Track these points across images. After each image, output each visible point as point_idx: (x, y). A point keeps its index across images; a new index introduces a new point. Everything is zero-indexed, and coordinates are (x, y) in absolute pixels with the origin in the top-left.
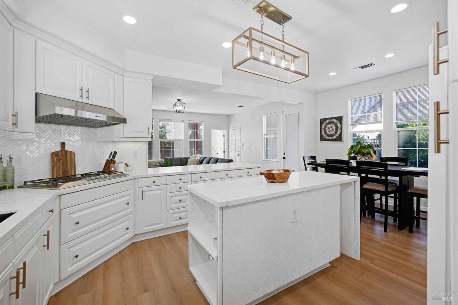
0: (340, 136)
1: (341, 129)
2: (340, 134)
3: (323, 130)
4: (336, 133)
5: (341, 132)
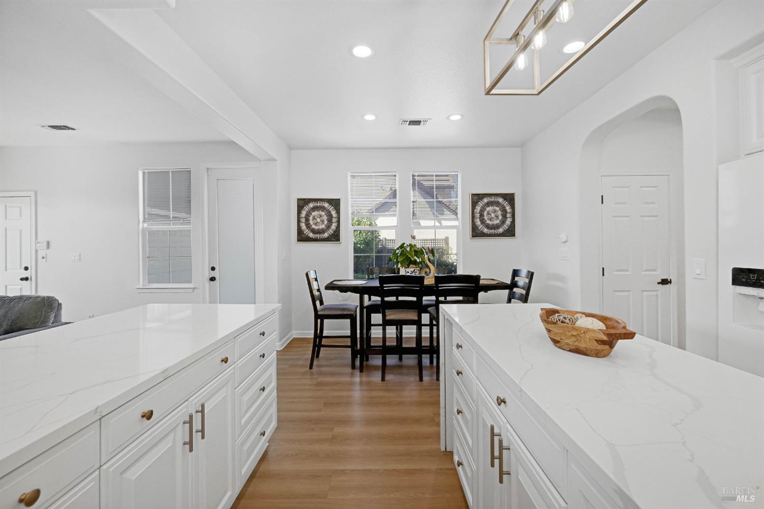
0: (335, 234)
1: (338, 221)
2: (336, 229)
3: (303, 220)
4: (328, 227)
5: (338, 227)
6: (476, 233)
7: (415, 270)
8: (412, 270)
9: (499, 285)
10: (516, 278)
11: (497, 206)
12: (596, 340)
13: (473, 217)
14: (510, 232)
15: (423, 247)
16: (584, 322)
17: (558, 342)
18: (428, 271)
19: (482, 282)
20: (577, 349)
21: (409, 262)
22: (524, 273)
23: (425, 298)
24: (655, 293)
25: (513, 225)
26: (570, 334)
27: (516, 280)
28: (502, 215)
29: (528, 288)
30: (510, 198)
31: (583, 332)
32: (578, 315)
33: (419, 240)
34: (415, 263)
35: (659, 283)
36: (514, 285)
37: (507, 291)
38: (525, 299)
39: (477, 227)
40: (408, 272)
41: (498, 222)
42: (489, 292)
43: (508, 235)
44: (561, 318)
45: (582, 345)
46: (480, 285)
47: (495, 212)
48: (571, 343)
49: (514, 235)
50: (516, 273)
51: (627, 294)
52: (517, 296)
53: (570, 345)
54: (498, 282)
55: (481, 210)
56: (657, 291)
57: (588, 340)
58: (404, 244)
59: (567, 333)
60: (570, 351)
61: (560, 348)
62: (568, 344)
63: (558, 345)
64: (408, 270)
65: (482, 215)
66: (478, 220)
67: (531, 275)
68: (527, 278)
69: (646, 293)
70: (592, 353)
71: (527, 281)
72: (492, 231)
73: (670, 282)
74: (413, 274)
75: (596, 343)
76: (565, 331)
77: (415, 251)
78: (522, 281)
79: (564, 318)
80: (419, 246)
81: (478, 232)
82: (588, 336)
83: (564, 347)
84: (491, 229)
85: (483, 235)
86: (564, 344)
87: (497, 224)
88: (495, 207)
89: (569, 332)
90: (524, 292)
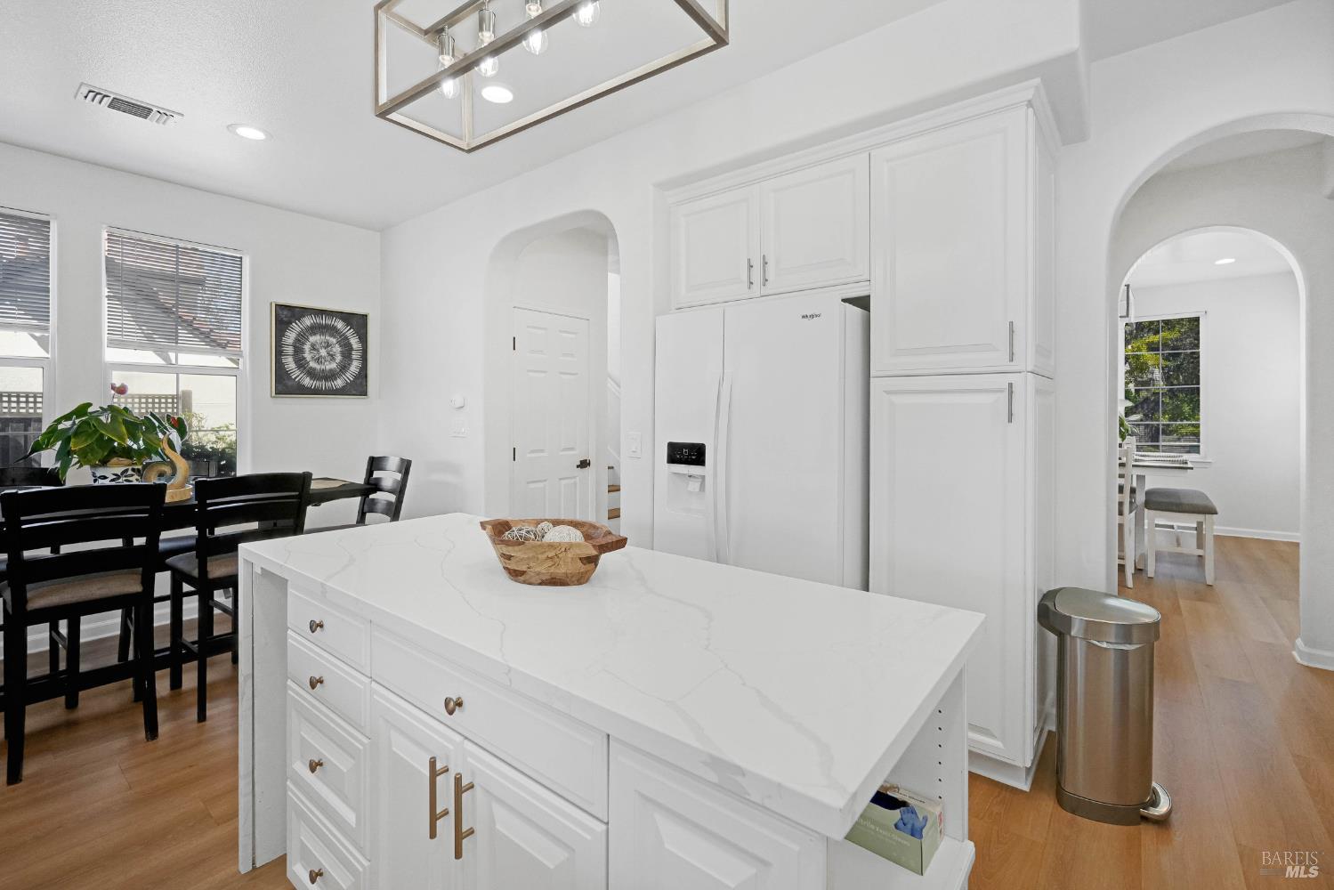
6: (285, 385)
7: (127, 470)
8: (119, 471)
9: (344, 489)
10: (375, 472)
11: (332, 336)
12: (580, 559)
13: (279, 353)
14: (358, 387)
15: (152, 414)
16: (556, 535)
17: (523, 573)
18: (167, 470)
19: (314, 486)
20: (552, 578)
21: (106, 452)
22: (393, 463)
23: (164, 535)
24: (572, 481)
25: (363, 373)
26: (544, 556)
27: (374, 476)
28: (343, 354)
29: (400, 491)
30: (358, 322)
31: (563, 549)
32: (543, 524)
33: (133, 397)
34: (127, 453)
35: (578, 467)
36: (372, 486)
37: (358, 500)
38: (394, 512)
39: (288, 374)
40: (105, 478)
41: (333, 366)
42: (323, 505)
43: (354, 392)
44: (524, 532)
45: (561, 571)
46: (311, 492)
47: (328, 346)
48: (544, 571)
49: (364, 393)
50: (375, 463)
51: (541, 485)
52: (380, 506)
53: (543, 573)
54: (344, 483)
55: (297, 340)
56: (575, 477)
57: (570, 560)
58: (90, 405)
59: (540, 556)
60: (542, 583)
61: (524, 582)
62: (539, 574)
63: (522, 578)
64: (100, 472)
65: (298, 351)
66: (290, 359)
67: (405, 467)
68: (400, 472)
69: (563, 482)
70: (574, 579)
71: (399, 476)
72: (323, 384)
73: (589, 464)
74: (122, 481)
75: (580, 564)
76: (537, 554)
77: (126, 422)
78: (388, 477)
79: (528, 532)
80: (138, 411)
81: (290, 383)
82: (570, 555)
83: (533, 580)
84: (320, 378)
85: (301, 390)
86: (533, 574)
87: (331, 370)
88: (328, 338)
89: (542, 553)
90: (392, 498)
